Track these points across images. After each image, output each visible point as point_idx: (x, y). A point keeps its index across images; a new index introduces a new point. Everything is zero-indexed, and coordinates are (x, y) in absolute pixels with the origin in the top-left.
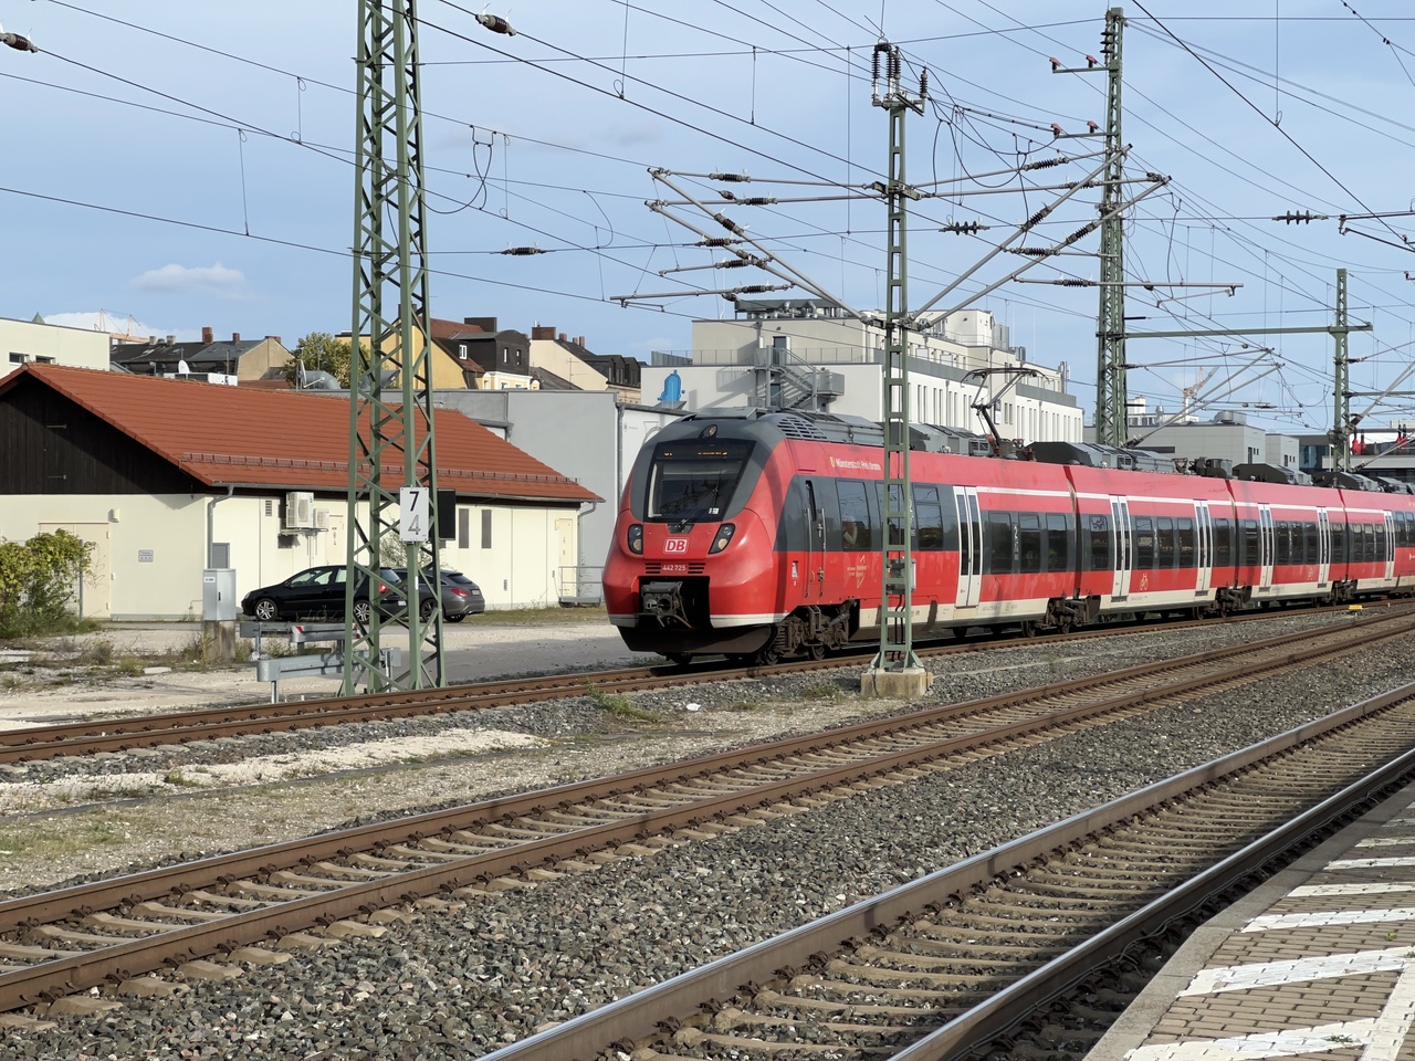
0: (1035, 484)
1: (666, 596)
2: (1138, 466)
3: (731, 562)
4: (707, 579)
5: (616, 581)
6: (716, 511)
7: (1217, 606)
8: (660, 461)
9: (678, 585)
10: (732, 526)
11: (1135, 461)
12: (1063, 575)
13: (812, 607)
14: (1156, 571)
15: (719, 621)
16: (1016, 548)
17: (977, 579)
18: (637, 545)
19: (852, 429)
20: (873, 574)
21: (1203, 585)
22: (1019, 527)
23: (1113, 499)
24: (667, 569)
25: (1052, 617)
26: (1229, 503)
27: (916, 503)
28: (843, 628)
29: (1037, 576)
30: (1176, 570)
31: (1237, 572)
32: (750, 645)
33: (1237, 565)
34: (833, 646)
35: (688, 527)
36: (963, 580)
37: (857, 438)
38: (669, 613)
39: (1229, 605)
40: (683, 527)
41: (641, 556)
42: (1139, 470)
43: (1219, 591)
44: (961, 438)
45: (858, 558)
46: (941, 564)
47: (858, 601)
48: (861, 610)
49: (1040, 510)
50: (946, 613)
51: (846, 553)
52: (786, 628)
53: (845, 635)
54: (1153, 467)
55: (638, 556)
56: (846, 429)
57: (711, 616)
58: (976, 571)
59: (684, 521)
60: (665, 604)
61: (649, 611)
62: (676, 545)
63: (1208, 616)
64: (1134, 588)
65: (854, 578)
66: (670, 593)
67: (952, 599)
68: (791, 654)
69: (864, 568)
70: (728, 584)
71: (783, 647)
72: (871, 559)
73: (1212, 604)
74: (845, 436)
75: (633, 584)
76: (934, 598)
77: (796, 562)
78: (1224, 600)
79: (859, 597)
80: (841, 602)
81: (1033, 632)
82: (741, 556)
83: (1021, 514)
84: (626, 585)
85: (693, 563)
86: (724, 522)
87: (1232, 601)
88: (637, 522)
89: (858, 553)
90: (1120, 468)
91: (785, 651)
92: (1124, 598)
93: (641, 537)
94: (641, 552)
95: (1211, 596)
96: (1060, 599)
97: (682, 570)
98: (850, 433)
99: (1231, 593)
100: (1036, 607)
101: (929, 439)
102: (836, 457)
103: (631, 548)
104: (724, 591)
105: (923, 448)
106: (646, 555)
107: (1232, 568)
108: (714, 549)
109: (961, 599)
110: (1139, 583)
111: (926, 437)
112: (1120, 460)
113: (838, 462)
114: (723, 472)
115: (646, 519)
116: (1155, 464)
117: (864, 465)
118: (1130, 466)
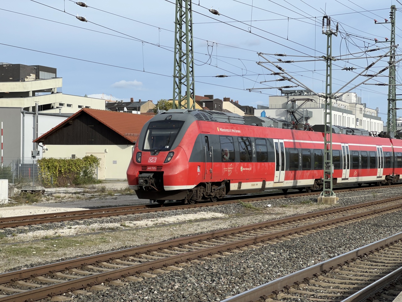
0: (310, 139)
1: (147, 179)
2: (354, 133)
3: (172, 166)
4: (163, 172)
5: (131, 173)
6: (168, 147)
7: (386, 181)
8: (150, 128)
9: (152, 175)
10: (173, 152)
11: (353, 132)
12: (321, 171)
13: (208, 183)
14: (360, 170)
15: (167, 188)
16: (300, 161)
17: (283, 173)
18: (139, 160)
19: (230, 118)
20: (236, 170)
21: (380, 174)
22: (302, 154)
23: (343, 145)
24: (149, 169)
25: (317, 185)
26: (391, 147)
27: (256, 145)
28: (224, 191)
29: (309, 172)
30: (369, 169)
31: (393, 170)
32: (181, 197)
33: (394, 168)
34: (219, 197)
35: (157, 153)
36: (277, 173)
37: (231, 121)
38: (148, 185)
39: (391, 181)
40: (155, 153)
41: (140, 164)
42: (355, 135)
43: (386, 176)
44: (279, 122)
45: (229, 165)
46: (267, 167)
47: (229, 181)
48: (231, 184)
49: (312, 148)
50: (269, 185)
51: (223, 163)
52: (197, 191)
53: (224, 193)
54: (361, 134)
55: (139, 164)
56: (227, 118)
57: (164, 186)
58: (283, 170)
59: (156, 151)
60: (146, 182)
61: (140, 184)
62: (152, 160)
63: (383, 185)
64: (351, 175)
65: (227, 173)
66: (148, 178)
67: (273, 180)
68: (200, 200)
69: (232, 168)
70: (170, 174)
71: (196, 198)
72: (235, 165)
73: (384, 181)
74: (227, 120)
75: (136, 174)
76: (264, 179)
77: (200, 166)
78: (389, 180)
79: (229, 179)
80: (221, 181)
81: (310, 191)
82: (176, 164)
83: (303, 150)
84: (134, 174)
85: (159, 166)
86: (170, 151)
87: (392, 180)
88: (140, 151)
89: (229, 163)
90: (347, 134)
91: (197, 199)
92: (347, 179)
93: (141, 157)
94: (140, 162)
95: (383, 178)
96: (320, 179)
97: (154, 169)
98: (229, 119)
99: (391, 177)
100: (310, 182)
101: (265, 122)
102: (219, 128)
103: (137, 161)
104: (169, 177)
105: (261, 125)
106: (142, 163)
107: (392, 169)
108: (166, 161)
109: (276, 179)
110: (353, 174)
111: (264, 121)
112: (347, 131)
113: (221, 129)
114: (172, 133)
115: (143, 150)
116: (362, 133)
117: (233, 131)
118: (351, 134)
